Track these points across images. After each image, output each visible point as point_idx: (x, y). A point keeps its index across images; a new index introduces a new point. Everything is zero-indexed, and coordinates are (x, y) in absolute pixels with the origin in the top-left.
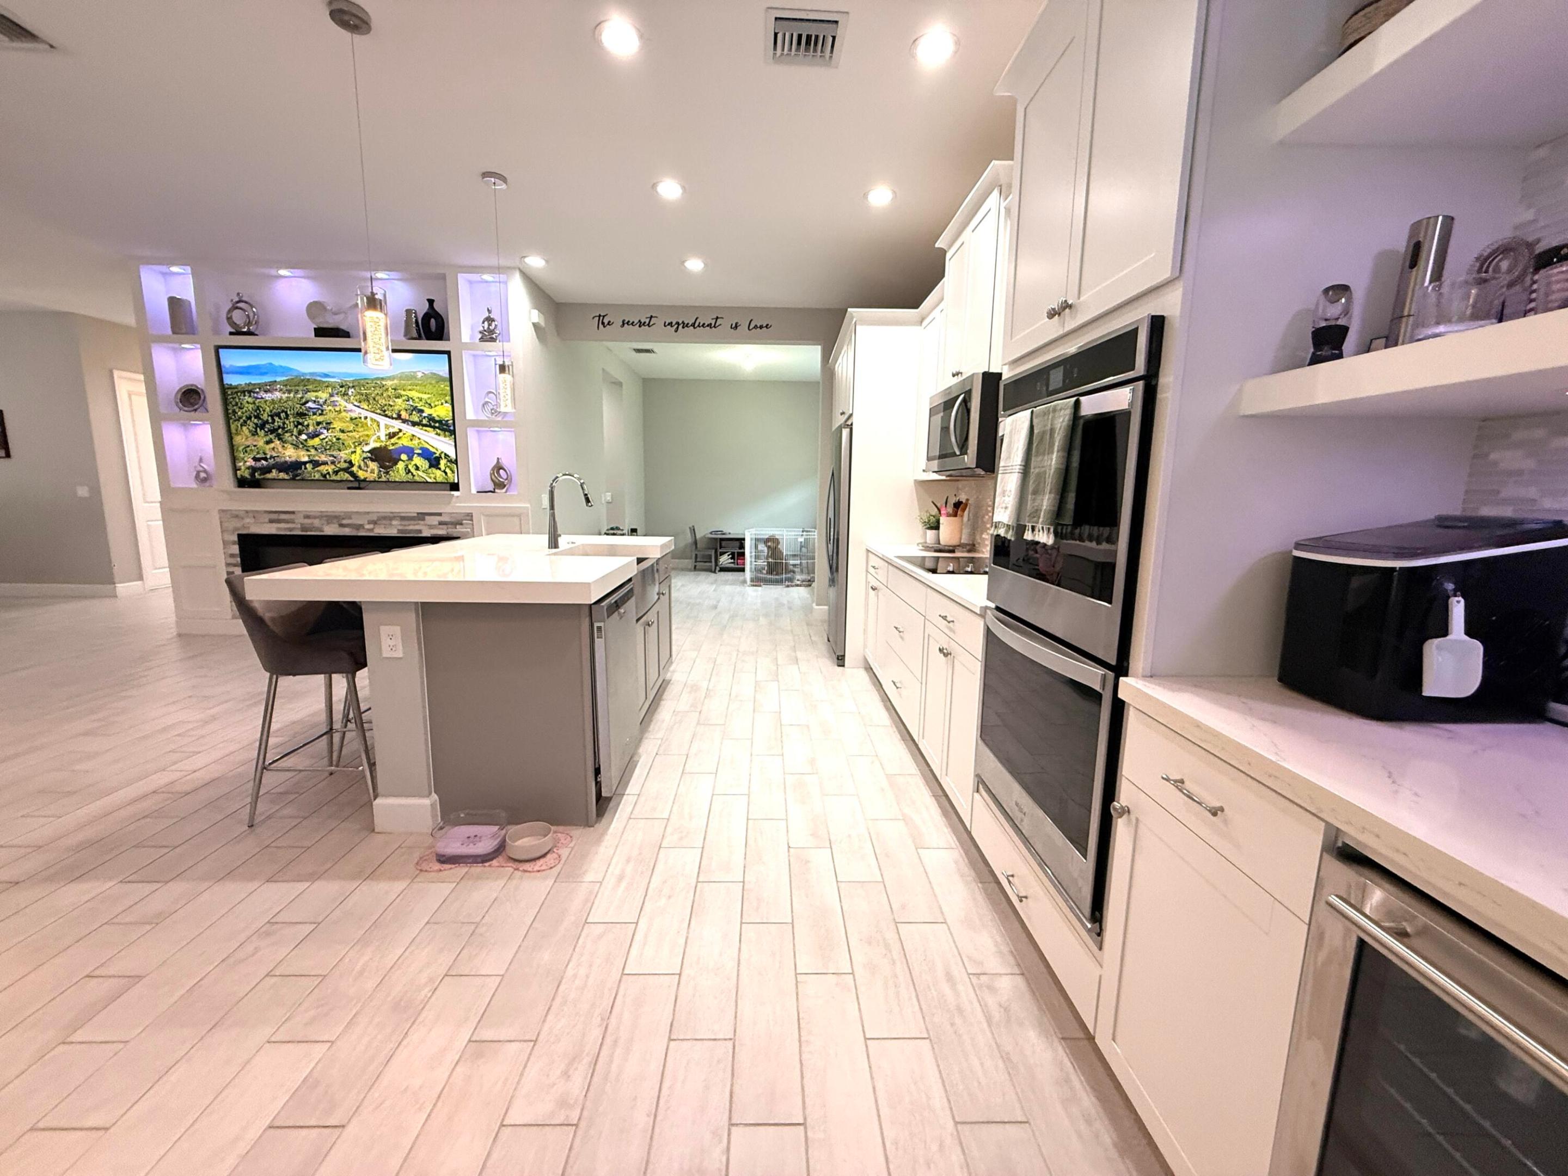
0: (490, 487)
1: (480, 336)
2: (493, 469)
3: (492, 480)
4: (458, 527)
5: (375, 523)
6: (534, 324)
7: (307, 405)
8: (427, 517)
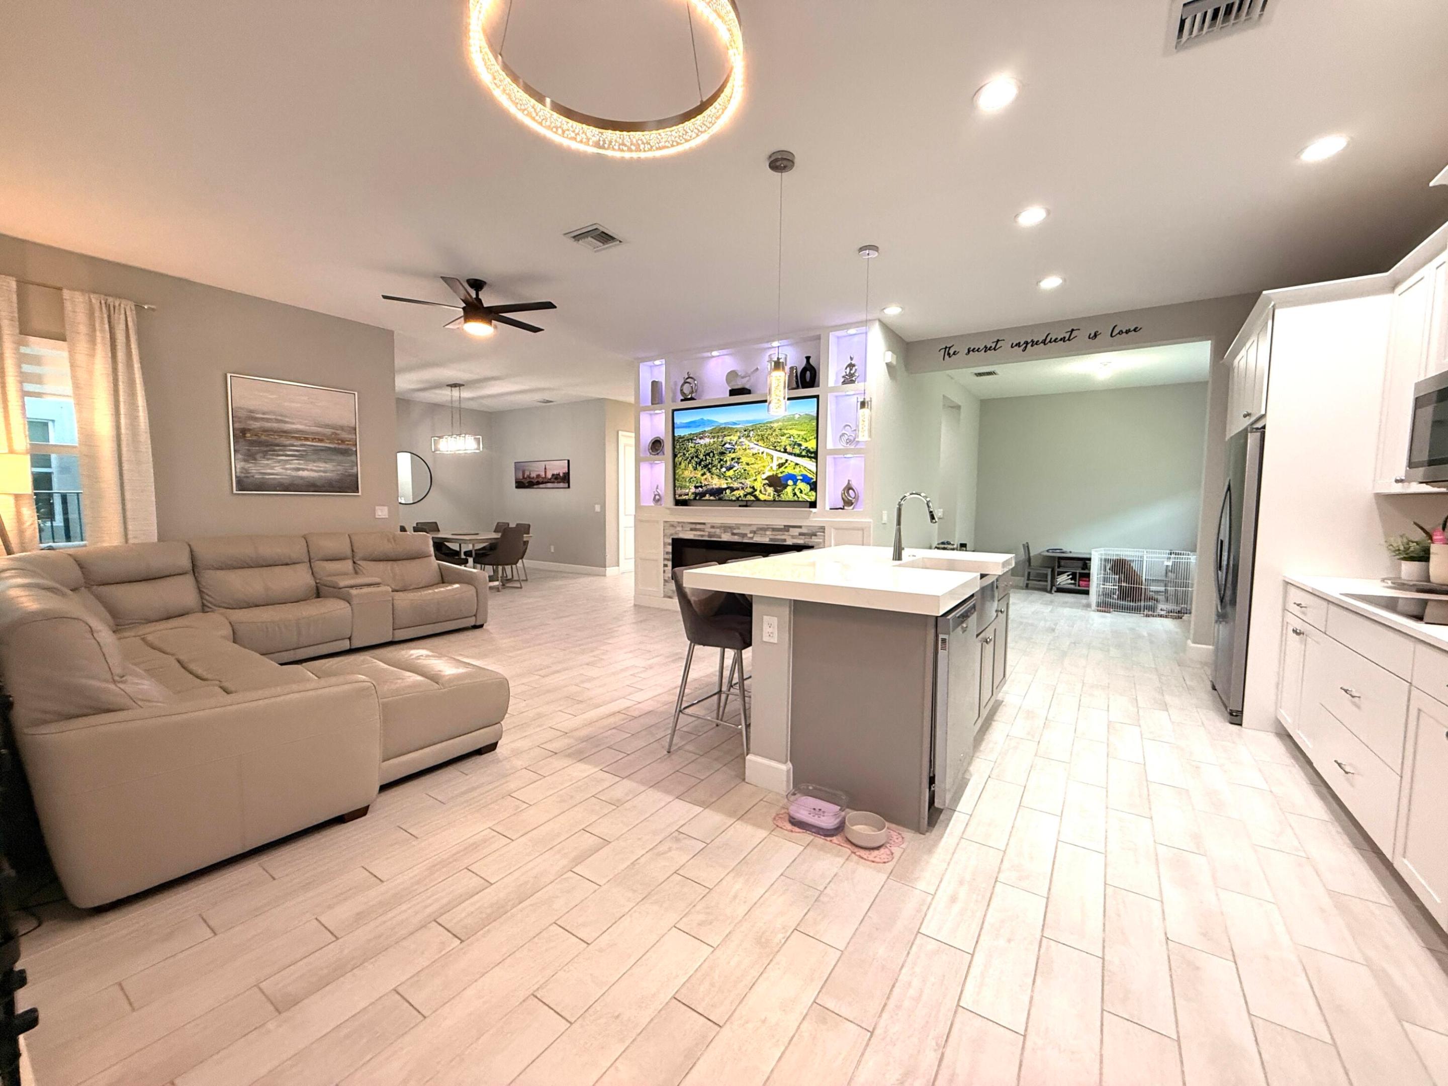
0: (841, 505)
1: (842, 380)
2: (844, 490)
3: (843, 499)
4: (813, 537)
5: (754, 532)
6: (887, 364)
7: (726, 446)
8: (791, 529)
